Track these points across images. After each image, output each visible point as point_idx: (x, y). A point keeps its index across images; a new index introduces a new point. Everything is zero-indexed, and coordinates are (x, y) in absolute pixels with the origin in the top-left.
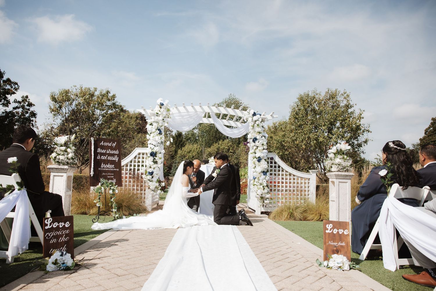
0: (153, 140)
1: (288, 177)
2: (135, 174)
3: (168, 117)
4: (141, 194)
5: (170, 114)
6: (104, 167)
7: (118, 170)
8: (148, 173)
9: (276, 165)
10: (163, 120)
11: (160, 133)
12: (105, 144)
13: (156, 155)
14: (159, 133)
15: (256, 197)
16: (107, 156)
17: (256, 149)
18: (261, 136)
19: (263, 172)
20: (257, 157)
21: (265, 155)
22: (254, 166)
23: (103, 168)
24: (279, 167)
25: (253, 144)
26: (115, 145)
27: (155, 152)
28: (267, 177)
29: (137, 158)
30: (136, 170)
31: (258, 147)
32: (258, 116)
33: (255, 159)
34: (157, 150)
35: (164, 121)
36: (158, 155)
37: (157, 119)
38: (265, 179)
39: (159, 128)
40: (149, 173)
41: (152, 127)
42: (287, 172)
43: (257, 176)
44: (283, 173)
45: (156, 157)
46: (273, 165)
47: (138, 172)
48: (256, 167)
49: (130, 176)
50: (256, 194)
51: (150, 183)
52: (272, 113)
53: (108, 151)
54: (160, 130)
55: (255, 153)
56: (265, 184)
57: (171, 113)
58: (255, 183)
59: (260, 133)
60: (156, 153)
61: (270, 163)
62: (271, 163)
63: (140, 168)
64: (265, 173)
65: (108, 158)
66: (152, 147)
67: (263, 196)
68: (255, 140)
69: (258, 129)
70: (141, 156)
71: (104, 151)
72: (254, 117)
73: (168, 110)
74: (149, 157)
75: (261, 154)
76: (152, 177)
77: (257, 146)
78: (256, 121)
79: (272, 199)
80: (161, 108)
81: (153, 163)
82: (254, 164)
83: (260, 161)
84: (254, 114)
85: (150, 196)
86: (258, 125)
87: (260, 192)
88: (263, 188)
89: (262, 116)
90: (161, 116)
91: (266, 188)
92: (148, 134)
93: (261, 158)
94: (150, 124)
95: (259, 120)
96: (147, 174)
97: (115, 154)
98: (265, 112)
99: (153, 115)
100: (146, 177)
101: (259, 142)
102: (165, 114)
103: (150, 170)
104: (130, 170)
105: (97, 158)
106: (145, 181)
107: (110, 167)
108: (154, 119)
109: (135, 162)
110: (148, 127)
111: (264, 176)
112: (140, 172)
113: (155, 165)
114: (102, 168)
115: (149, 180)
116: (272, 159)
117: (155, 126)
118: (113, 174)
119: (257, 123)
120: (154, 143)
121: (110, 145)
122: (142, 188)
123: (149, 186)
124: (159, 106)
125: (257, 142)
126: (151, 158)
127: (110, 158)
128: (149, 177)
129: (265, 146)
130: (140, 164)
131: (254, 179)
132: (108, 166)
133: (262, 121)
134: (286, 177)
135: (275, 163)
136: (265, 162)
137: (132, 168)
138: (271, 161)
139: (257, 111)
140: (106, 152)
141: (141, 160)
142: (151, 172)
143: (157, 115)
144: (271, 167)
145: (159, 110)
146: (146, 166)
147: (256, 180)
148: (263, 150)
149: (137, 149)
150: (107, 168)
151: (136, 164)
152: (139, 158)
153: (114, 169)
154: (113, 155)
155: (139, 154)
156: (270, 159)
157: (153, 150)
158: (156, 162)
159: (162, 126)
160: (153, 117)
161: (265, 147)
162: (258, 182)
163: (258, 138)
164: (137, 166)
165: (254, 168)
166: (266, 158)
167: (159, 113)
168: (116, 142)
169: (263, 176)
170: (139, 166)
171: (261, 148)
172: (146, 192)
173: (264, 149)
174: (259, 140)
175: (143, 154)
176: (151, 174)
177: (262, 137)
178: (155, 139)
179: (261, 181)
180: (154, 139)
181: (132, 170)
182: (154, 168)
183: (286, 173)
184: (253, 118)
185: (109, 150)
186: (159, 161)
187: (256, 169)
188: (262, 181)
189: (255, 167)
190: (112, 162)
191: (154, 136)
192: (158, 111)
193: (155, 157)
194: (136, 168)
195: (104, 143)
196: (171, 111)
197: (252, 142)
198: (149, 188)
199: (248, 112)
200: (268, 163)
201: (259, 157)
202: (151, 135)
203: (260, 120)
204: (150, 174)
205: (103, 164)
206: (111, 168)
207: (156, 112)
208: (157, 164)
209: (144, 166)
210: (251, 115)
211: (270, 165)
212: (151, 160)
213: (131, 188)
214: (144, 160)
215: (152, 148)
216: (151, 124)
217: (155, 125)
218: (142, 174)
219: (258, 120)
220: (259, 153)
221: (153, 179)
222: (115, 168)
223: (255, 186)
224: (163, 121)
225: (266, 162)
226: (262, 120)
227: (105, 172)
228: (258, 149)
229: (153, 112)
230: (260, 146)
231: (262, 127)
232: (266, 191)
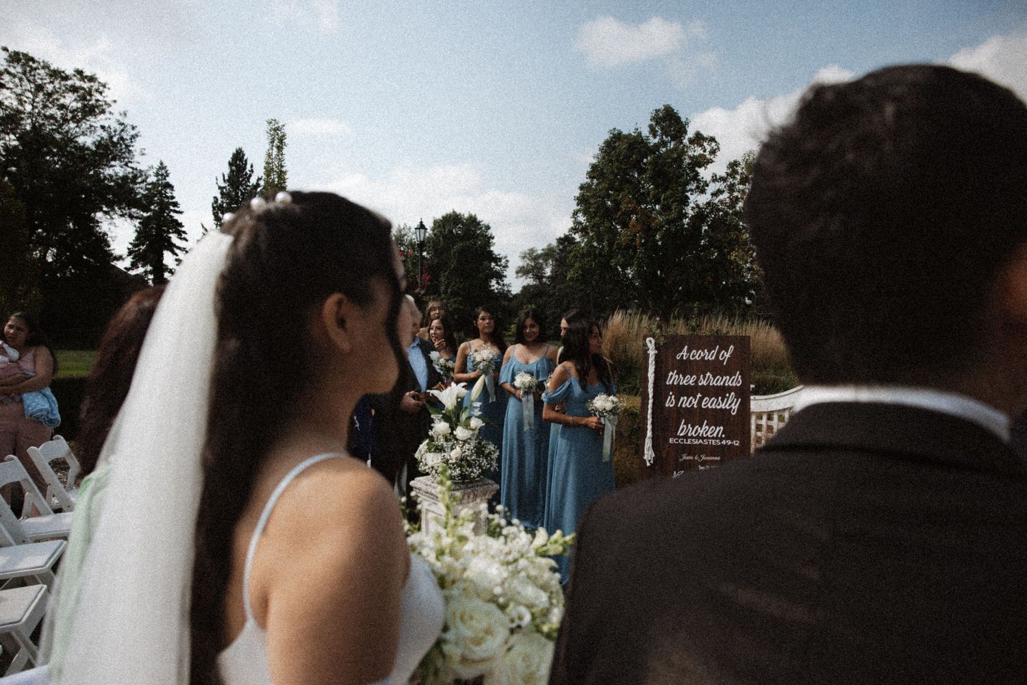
6: (689, 435)
7: (736, 443)
12: (693, 356)
16: (699, 395)
23: (686, 437)
26: (728, 356)
53: (704, 378)
65: (703, 404)
71: (689, 380)
97: (730, 389)
105: (667, 405)
107: (709, 432)
114: (679, 437)
118: (718, 458)
121: (710, 356)
127: (710, 403)
132: (701, 432)
140: (696, 382)
150: (698, 437)
153: (724, 442)
154: (721, 392)
168: (732, 346)
185: (708, 374)
190: (717, 417)
195: (689, 351)
205: (686, 423)
206: (713, 438)
222: (726, 438)
227: (691, 450)
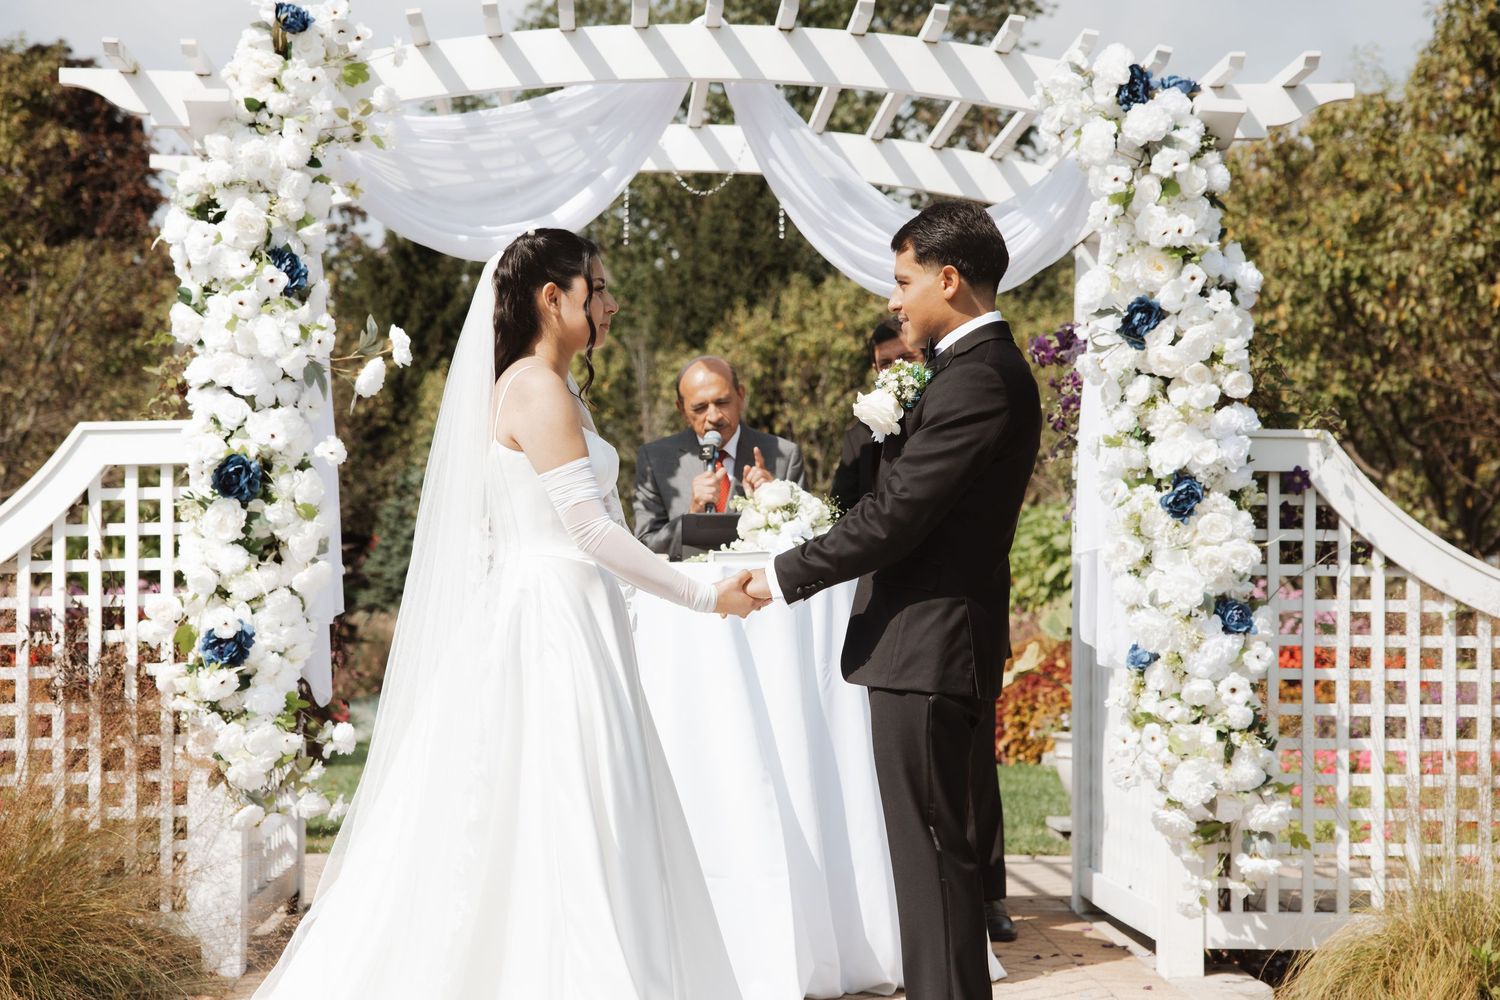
0: (234, 350)
1: (1447, 641)
2: (85, 659)
3: (357, 139)
4: (150, 828)
5: (369, 109)
8: (199, 643)
9: (1329, 536)
10: (314, 162)
11: (298, 292)
13: (266, 480)
14: (287, 292)
15: (1166, 829)
17: (1152, 401)
18: (1198, 284)
19: (1221, 605)
20: (1165, 468)
21: (1234, 452)
22: (1141, 554)
24: (1363, 550)
25: (1127, 355)
27: (252, 453)
28: (1257, 647)
29: (95, 512)
30: (94, 621)
31: (1167, 381)
32: (1169, 101)
33: (1147, 490)
34: (278, 444)
35: (321, 179)
36: (281, 484)
37: (261, 162)
38: (1237, 665)
39: (279, 242)
40: (215, 644)
41: (219, 238)
42: (1430, 592)
43: (1163, 644)
44: (1396, 606)
45: (268, 498)
46: (1310, 536)
47: (113, 636)
48: (1159, 561)
49: (42, 673)
50: (1162, 799)
51: (227, 736)
52: (1298, 65)
54: (294, 258)
55: (1147, 439)
56: (1238, 713)
57: (378, 98)
58: (1149, 704)
59: (1186, 255)
60: (267, 465)
61: (1274, 516)
62: (1292, 517)
63: (129, 598)
64: (1232, 611)
66: (232, 410)
67: (1224, 815)
68: (1140, 320)
69: (1173, 224)
70: (129, 494)
72: (1136, 107)
73: (356, 73)
74: (203, 503)
75: (1197, 447)
76: (245, 681)
77: (1166, 372)
78: (1148, 150)
79: (1307, 845)
80: (284, 51)
81: (240, 555)
82: (1138, 533)
83: (1191, 512)
84: (1137, 88)
85: (232, 843)
86: (1169, 185)
87: (1193, 784)
88: (1222, 745)
89: (1206, 101)
90: (290, 126)
91: (1246, 744)
92: (186, 298)
93: (1202, 478)
94: (192, 202)
95: (1176, 134)
96: (196, 652)
98: (1237, 63)
99: (221, 119)
100: (183, 683)
101: (1177, 339)
102: (327, 106)
103: (223, 621)
104: (40, 619)
106: (177, 714)
108: (230, 159)
109: (77, 548)
110: (174, 226)
111: (1232, 642)
112: (130, 636)
113: (265, 576)
115: (214, 707)
116: (1296, 481)
117: (244, 223)
119: (1162, 163)
120: (245, 378)
122: (151, 776)
123: (218, 757)
124: (267, 37)
125: (1158, 338)
126: (228, 515)
128: (217, 681)
129: (1234, 375)
130: (129, 564)
131: (1142, 663)
133: (1203, 149)
134: (1431, 642)
135: (1327, 518)
136: (1234, 518)
137: (56, 601)
138: (1284, 507)
139: (1163, 56)
141: (129, 529)
142: (227, 633)
143: (253, 125)
144: (1291, 552)
145: (273, 71)
146: (179, 579)
147: (1157, 676)
148: (1218, 407)
149: (86, 433)
151: (92, 568)
152: (113, 513)
155: (113, 477)
156: (1274, 485)
157: (236, 444)
158: (267, 549)
159: (302, 223)
160: (216, 143)
161: (1240, 385)
162: (1178, 696)
163: (1164, 299)
164: (95, 583)
165: (1137, 572)
166: (1241, 480)
167: (275, 101)
169: (1218, 645)
170: (113, 581)
171: (1195, 393)
172: (192, 813)
173: (1225, 401)
174: (1182, 321)
175: (148, 476)
176: (234, 650)
177: (1204, 293)
178: (252, 340)
179: (1197, 688)
180: (241, 347)
181: (58, 626)
182: (255, 602)
183: (1431, 607)
184: (1124, 126)
186: (299, 539)
187: (1152, 580)
188: (1207, 685)
189: (1148, 559)
191: (235, 318)
192: (262, 80)
193: (256, 505)
194: (94, 601)
196: (379, 82)
197: (1119, 338)
198: (218, 777)
199: (1078, 70)
200: (1260, 516)
201: (1181, 475)
202: (211, 301)
203: (1191, 136)
204: (221, 655)
207: (241, 94)
208: (278, 560)
209: (167, 580)
210: (1105, 96)
211: (1276, 535)
212: (221, 526)
213: (55, 777)
214: (164, 529)
215: (229, 423)
216: (206, 210)
217: (244, 215)
218: (149, 654)
219: (1168, 141)
220: (1176, 434)
221: (252, 699)
223: (1152, 728)
224: (316, 171)
225: (1246, 517)
226: (1208, 134)
228: (1165, 395)
229: (216, 95)
230: (1186, 376)
231: (1213, 198)
232: (1246, 770)
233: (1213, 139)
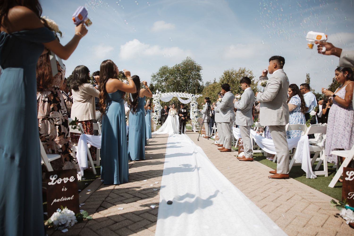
3: (161, 97)
10: (159, 98)
14: (158, 104)
17: (193, 108)
32: (194, 96)
33: (193, 112)
36: (158, 111)
37: (157, 98)
46: (200, 114)
48: (194, 115)
54: (158, 102)
55: (193, 110)
56: (197, 121)
59: (195, 102)
62: (199, 113)
64: (197, 117)
67: (196, 125)
68: (193, 105)
73: (161, 95)
81: (156, 115)
83: (195, 113)
91: (197, 122)
103: (155, 117)
113: (157, 115)
119: (194, 99)
120: (156, 107)
125: (194, 106)
126: (156, 113)
128: (155, 120)
129: (197, 107)
131: (193, 119)
136: (197, 113)
147: (194, 120)
158: (157, 114)
160: (155, 98)
166: (197, 111)
167: (158, 96)
169: (196, 118)
171: (195, 108)
172: (154, 125)
176: (156, 118)
177: (195, 104)
179: (195, 120)
184: (192, 97)
198: (155, 123)
199: (190, 95)
201: (195, 111)
203: (195, 98)
207: (156, 96)
211: (199, 114)
216: (155, 101)
217: (156, 101)
223: (193, 122)
231: (196, 100)
232: (197, 123)
233: (196, 98)
